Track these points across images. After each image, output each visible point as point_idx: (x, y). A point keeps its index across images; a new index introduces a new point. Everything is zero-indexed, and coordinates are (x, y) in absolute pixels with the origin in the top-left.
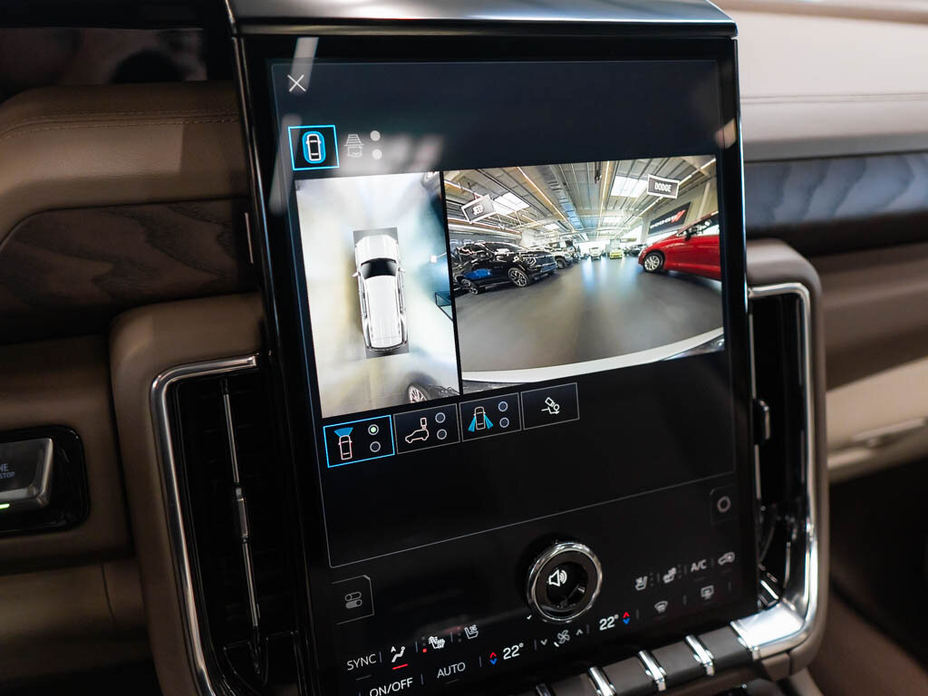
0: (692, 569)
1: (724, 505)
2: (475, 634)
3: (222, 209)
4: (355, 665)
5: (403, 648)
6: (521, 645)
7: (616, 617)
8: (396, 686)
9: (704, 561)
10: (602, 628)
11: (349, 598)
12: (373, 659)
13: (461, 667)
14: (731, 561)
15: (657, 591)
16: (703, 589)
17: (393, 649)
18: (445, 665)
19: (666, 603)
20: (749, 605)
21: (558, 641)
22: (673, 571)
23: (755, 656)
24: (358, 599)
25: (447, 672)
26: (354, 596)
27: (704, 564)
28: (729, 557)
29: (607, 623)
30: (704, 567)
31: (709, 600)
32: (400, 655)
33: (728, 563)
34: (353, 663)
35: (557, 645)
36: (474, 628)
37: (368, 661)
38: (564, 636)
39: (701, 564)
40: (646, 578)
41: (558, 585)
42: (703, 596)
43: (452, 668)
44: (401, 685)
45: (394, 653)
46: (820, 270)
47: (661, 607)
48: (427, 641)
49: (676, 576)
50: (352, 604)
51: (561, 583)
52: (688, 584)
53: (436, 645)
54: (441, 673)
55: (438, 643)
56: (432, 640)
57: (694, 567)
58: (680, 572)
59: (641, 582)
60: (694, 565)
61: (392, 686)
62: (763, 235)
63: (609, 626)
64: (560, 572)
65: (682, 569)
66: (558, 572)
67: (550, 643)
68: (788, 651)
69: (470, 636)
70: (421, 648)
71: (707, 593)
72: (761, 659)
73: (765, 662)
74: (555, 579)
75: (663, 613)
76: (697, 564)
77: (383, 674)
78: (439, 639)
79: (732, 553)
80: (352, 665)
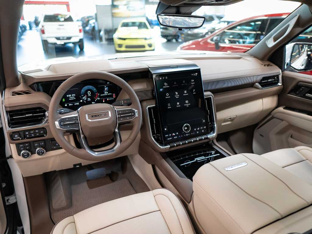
1: (204, 121)
3: (151, 91)
15: (197, 130)
20: (208, 133)
23: (209, 138)
28: (205, 127)
29: (192, 134)
37: (167, 136)
38: (187, 135)
45: (170, 135)
46: (214, 95)
47: (198, 132)
50: (165, 130)
52: (200, 130)
54: (175, 138)
55: (174, 134)
56: (173, 134)
57: (201, 128)
58: (199, 128)
59: (195, 129)
62: (205, 91)
66: (186, 128)
67: (186, 135)
69: (177, 134)
70: (172, 135)
71: (203, 131)
77: (169, 137)
80: (166, 136)
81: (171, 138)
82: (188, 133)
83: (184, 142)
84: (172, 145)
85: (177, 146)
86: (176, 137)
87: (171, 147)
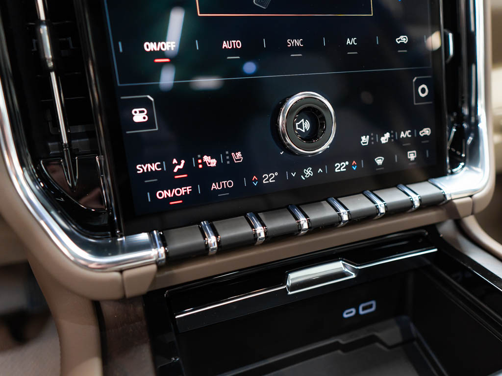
0: (401, 136)
1: (423, 91)
2: (240, 160)
4: (143, 170)
5: (183, 162)
6: (276, 174)
7: (347, 163)
8: (178, 192)
9: (409, 131)
10: (336, 171)
11: (136, 112)
12: (158, 166)
13: (230, 184)
14: (428, 134)
15: (376, 148)
16: (409, 152)
17: (175, 161)
18: (218, 180)
19: (383, 158)
21: (304, 175)
22: (387, 135)
23: (448, 198)
24: (144, 115)
25: (219, 187)
26: (141, 112)
27: (410, 134)
28: (427, 132)
29: (341, 167)
30: (410, 136)
31: (413, 161)
32: (181, 167)
33: (426, 136)
34: (141, 167)
35: (304, 179)
36: (239, 154)
37: (154, 167)
38: (308, 172)
39: (407, 132)
40: (368, 137)
41: (304, 131)
42: (409, 157)
43: (223, 184)
44: (182, 191)
45: (176, 165)
48: (202, 159)
49: (390, 139)
51: (305, 130)
52: (397, 147)
53: (209, 164)
54: (214, 186)
56: (206, 159)
58: (392, 136)
60: (402, 133)
61: (175, 191)
63: (342, 170)
64: (305, 121)
65: (394, 134)
66: (303, 120)
67: (298, 176)
68: (471, 196)
69: (236, 160)
70: (198, 164)
72: (452, 200)
73: (455, 201)
74: (301, 126)
75: (380, 166)
76: (404, 134)
77: (167, 180)
78: (212, 158)
79: (429, 129)
80: (141, 168)
81: (181, 183)
82: (314, 161)
83: (283, 222)
84: (185, 240)
85: (224, 248)
86: (228, 184)
87: (172, 260)
